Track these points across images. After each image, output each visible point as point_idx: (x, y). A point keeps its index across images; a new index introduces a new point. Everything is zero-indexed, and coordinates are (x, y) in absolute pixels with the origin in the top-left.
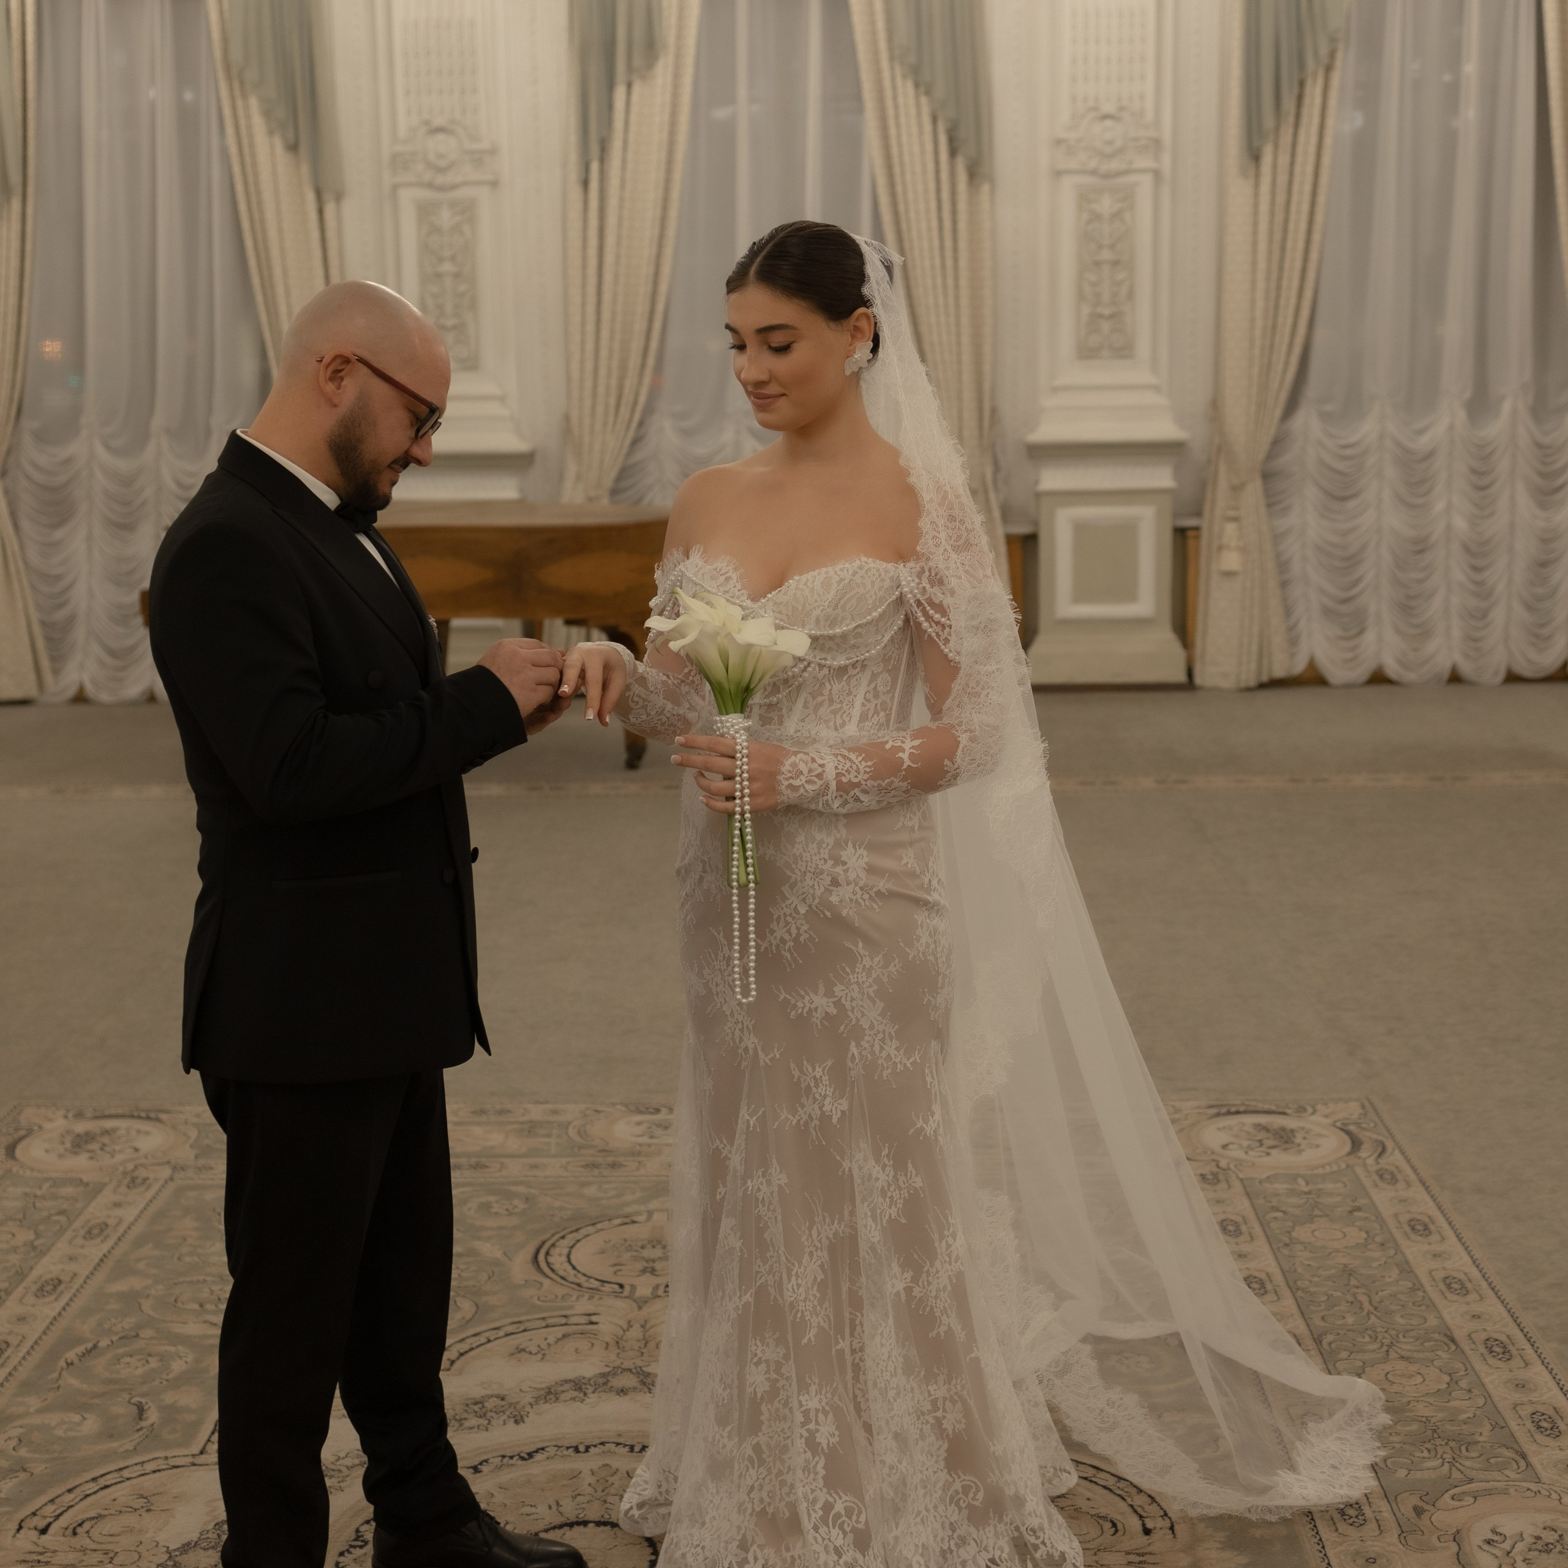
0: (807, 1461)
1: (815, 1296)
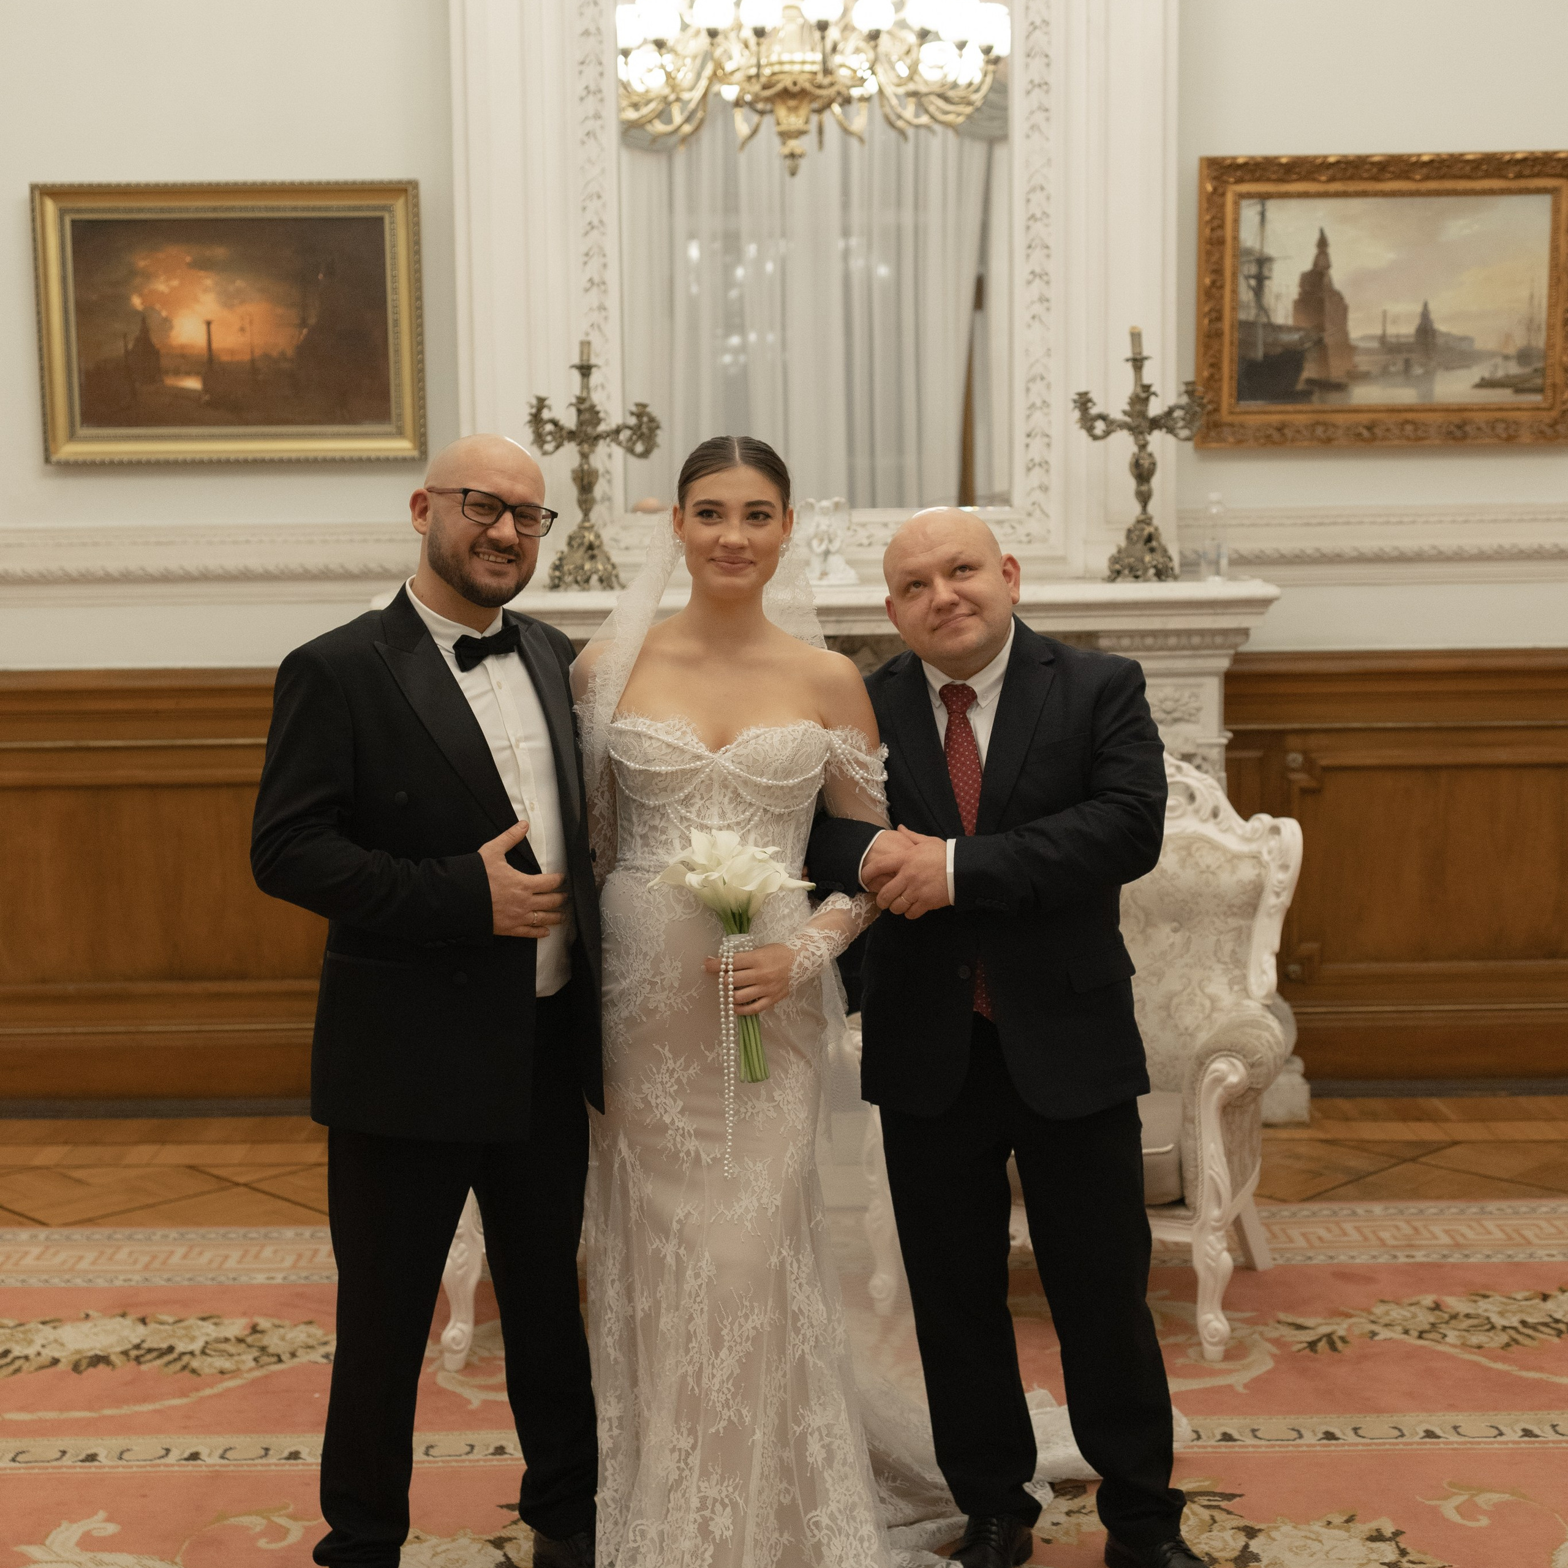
0: (696, 1546)
1: (729, 1390)
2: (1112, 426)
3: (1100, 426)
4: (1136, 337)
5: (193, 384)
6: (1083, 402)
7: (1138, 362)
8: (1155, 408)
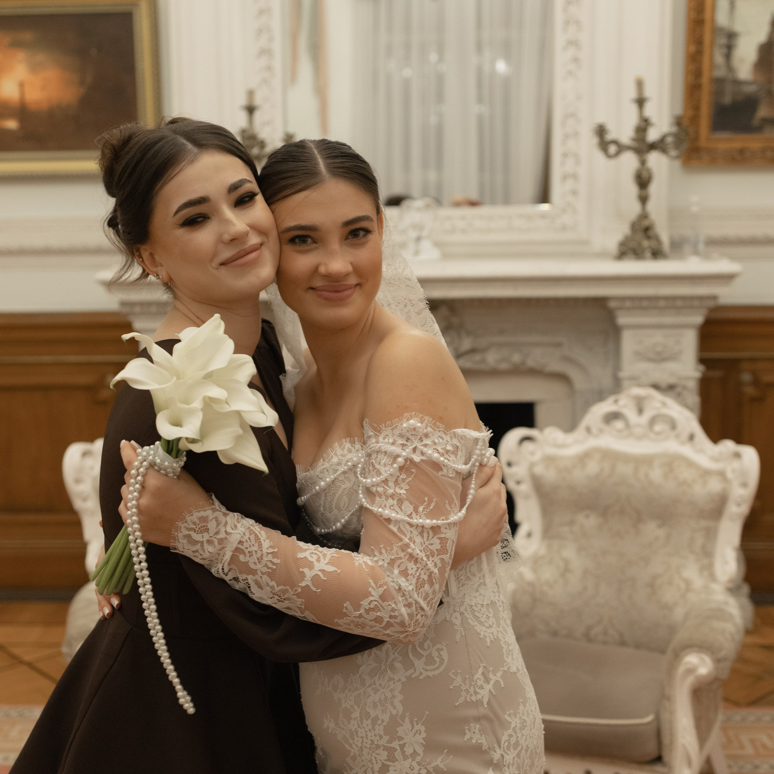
2: (621, 148)
3: (613, 149)
4: (640, 84)
5: (12, 124)
6: (601, 131)
7: (641, 102)
8: (653, 135)
